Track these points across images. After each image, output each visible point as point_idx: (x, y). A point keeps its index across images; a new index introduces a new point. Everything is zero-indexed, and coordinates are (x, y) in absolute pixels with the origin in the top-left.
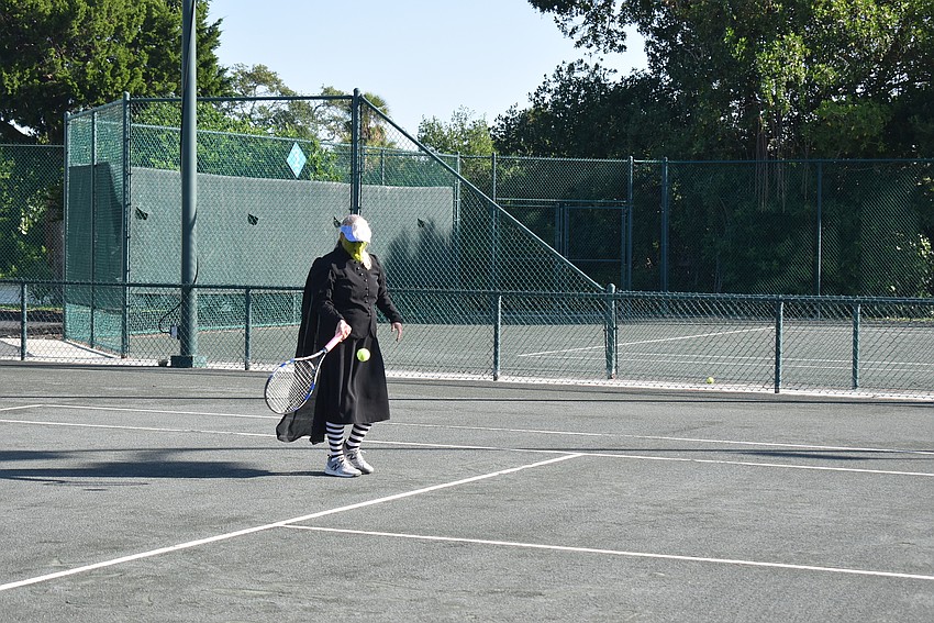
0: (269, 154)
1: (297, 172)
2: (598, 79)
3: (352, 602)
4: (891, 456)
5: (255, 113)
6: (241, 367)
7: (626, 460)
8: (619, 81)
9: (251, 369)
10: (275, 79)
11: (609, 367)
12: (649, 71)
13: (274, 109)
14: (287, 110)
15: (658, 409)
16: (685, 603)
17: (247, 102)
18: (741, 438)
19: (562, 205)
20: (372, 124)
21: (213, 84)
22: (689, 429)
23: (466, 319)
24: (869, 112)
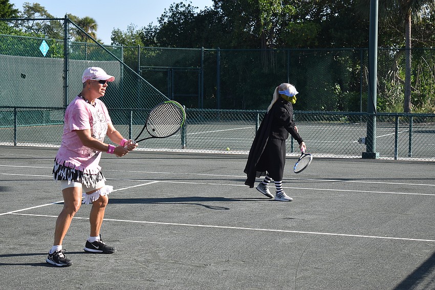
0: (31, 46)
1: (45, 54)
2: (189, 11)
3: (32, 245)
4: (296, 181)
5: (34, 26)
6: (13, 144)
7: (177, 184)
8: (199, 12)
9: (17, 145)
10: (43, 10)
11: (183, 143)
12: (213, 8)
13: (43, 24)
14: (49, 24)
15: (200, 162)
16: (181, 243)
17: (30, 21)
18: (233, 174)
19: (171, 69)
20: (90, 32)
21: (7, 12)
22: (211, 171)
23: (122, 122)
24: (311, 27)
